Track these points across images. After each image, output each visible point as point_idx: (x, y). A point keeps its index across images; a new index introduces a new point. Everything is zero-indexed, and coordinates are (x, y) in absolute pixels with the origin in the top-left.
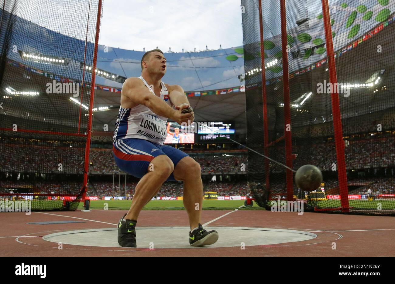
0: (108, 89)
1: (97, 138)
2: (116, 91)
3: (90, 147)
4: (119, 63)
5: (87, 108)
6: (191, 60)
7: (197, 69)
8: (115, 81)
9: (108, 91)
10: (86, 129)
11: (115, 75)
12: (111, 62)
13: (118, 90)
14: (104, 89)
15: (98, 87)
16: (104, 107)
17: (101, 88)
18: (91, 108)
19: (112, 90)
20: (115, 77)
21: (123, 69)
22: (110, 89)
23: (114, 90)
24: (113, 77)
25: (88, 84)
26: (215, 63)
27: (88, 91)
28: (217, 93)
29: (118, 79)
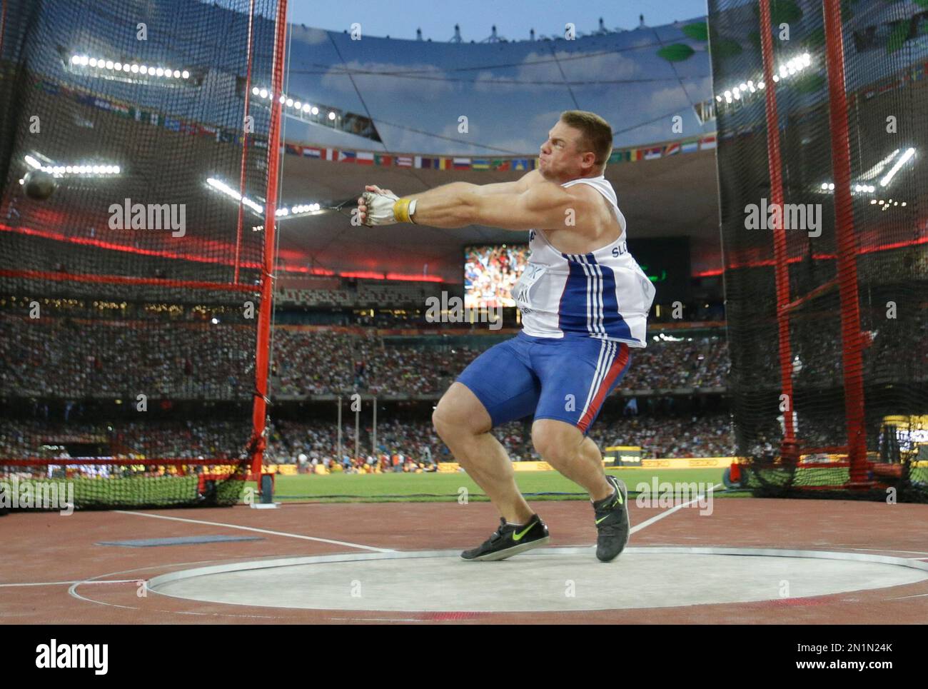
0: (317, 153)
1: (290, 295)
2: (342, 157)
3: (271, 324)
4: (346, 76)
5: (259, 209)
6: (557, 61)
7: (574, 88)
8: (338, 127)
9: (317, 157)
10: (257, 271)
11: (338, 112)
12: (323, 73)
13: (345, 153)
14: (307, 151)
15: (290, 150)
16: (306, 206)
17: (297, 148)
18: (269, 207)
19: (329, 157)
20: (337, 117)
21: (358, 93)
22: (324, 153)
23: (335, 155)
24: (332, 116)
25: (259, 141)
26: (627, 68)
27: (258, 162)
28: (634, 158)
29: (347, 122)
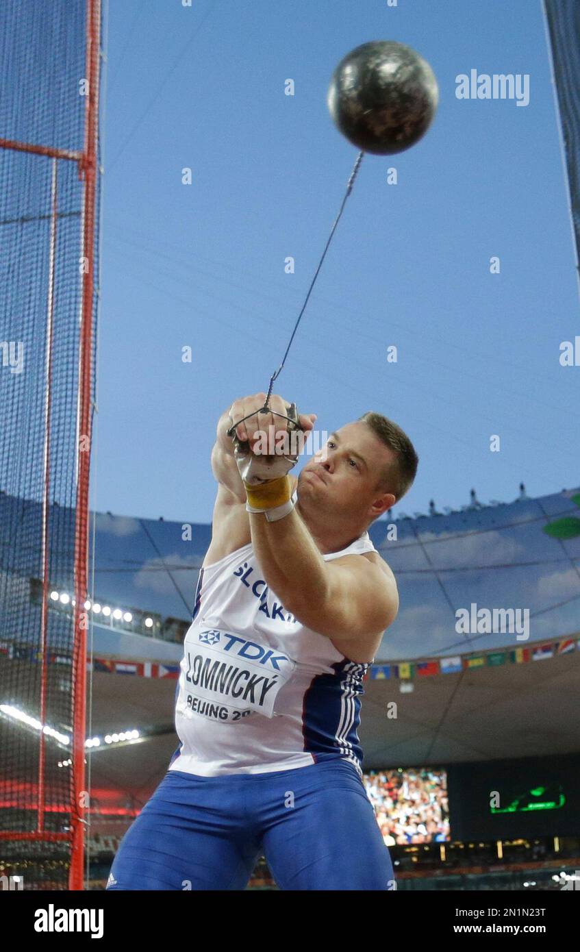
0: (132, 668)
1: (107, 844)
2: (163, 672)
3: (85, 879)
4: (164, 574)
5: (64, 740)
6: (421, 544)
7: (443, 577)
8: (157, 637)
9: (132, 673)
10: (65, 816)
11: (156, 617)
12: (136, 571)
13: (167, 668)
14: (120, 667)
15: (100, 665)
16: (121, 734)
17: (108, 664)
18: (77, 739)
19: (148, 672)
20: (154, 623)
21: (180, 592)
22: (141, 668)
23: (155, 669)
24: (149, 622)
25: (61, 656)
26: (504, 548)
27: (62, 682)
28: (519, 659)
29: (167, 629)
